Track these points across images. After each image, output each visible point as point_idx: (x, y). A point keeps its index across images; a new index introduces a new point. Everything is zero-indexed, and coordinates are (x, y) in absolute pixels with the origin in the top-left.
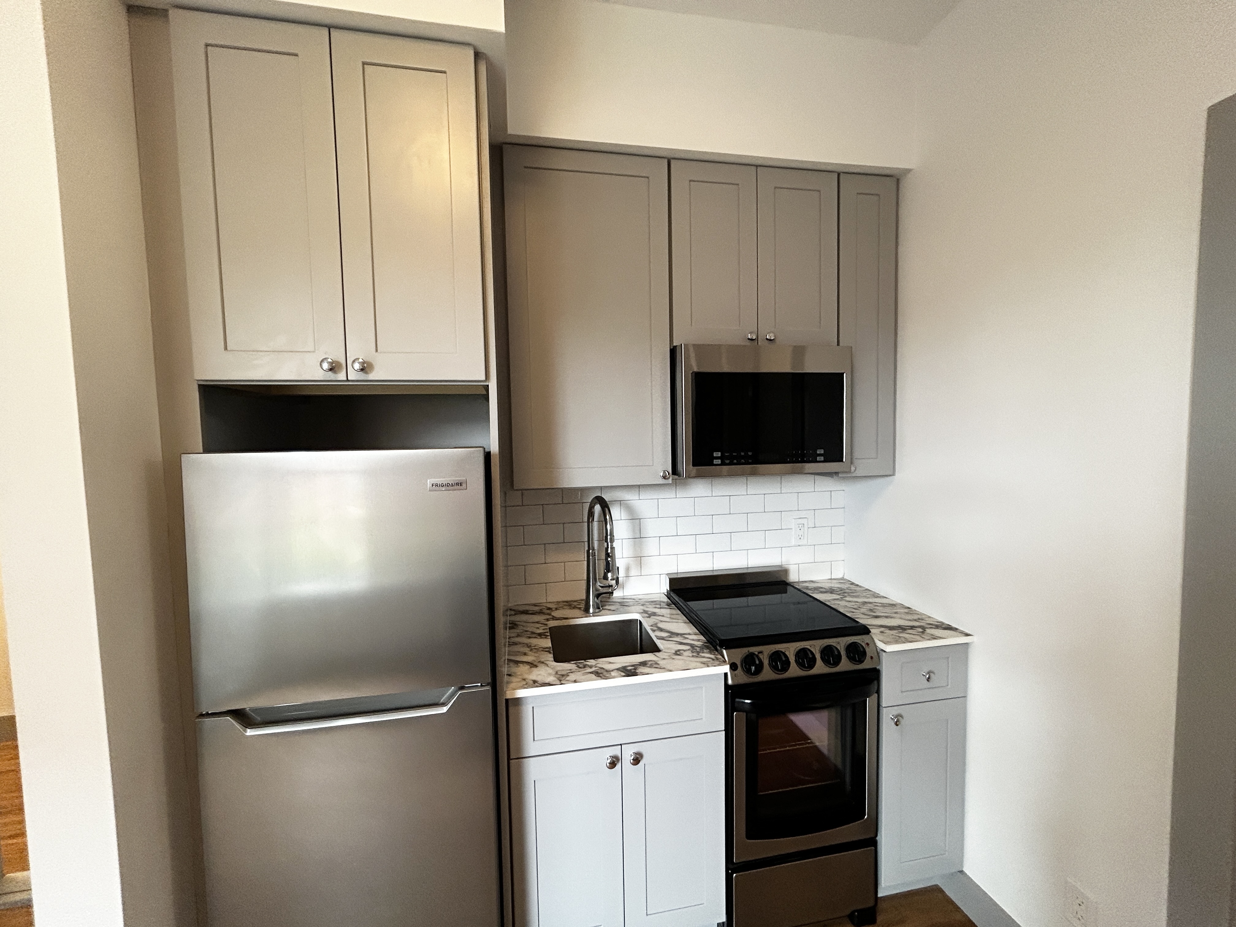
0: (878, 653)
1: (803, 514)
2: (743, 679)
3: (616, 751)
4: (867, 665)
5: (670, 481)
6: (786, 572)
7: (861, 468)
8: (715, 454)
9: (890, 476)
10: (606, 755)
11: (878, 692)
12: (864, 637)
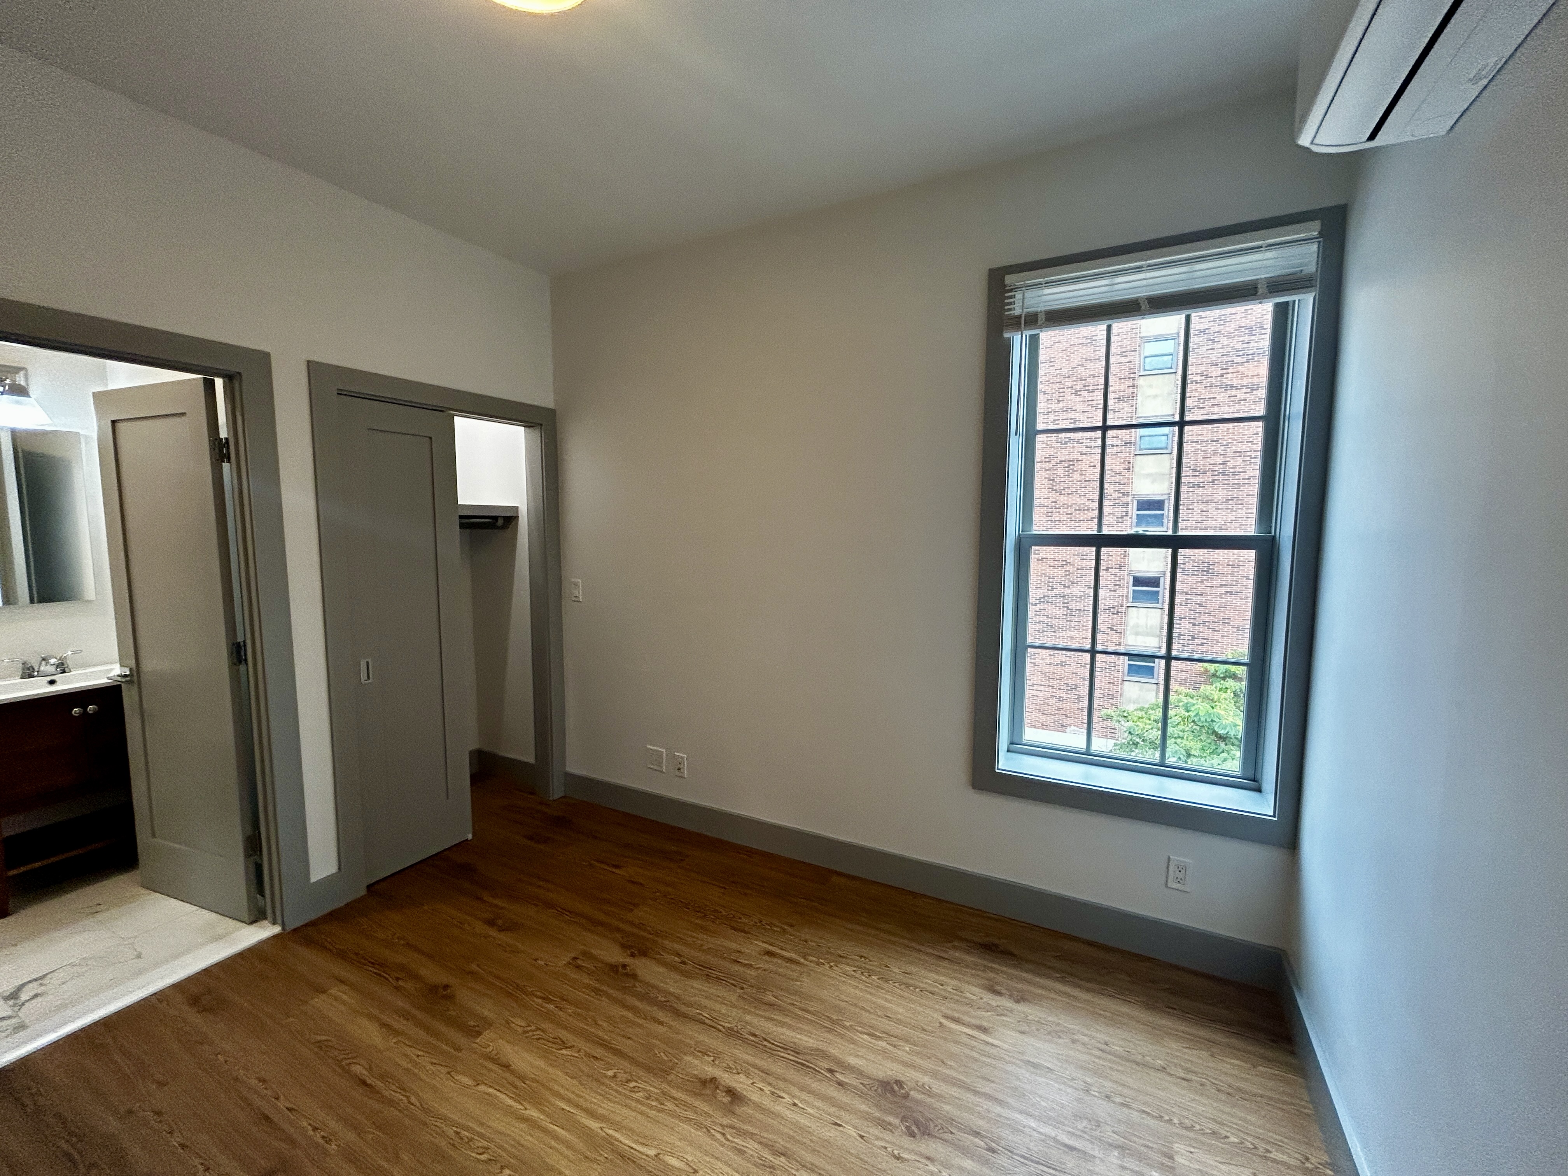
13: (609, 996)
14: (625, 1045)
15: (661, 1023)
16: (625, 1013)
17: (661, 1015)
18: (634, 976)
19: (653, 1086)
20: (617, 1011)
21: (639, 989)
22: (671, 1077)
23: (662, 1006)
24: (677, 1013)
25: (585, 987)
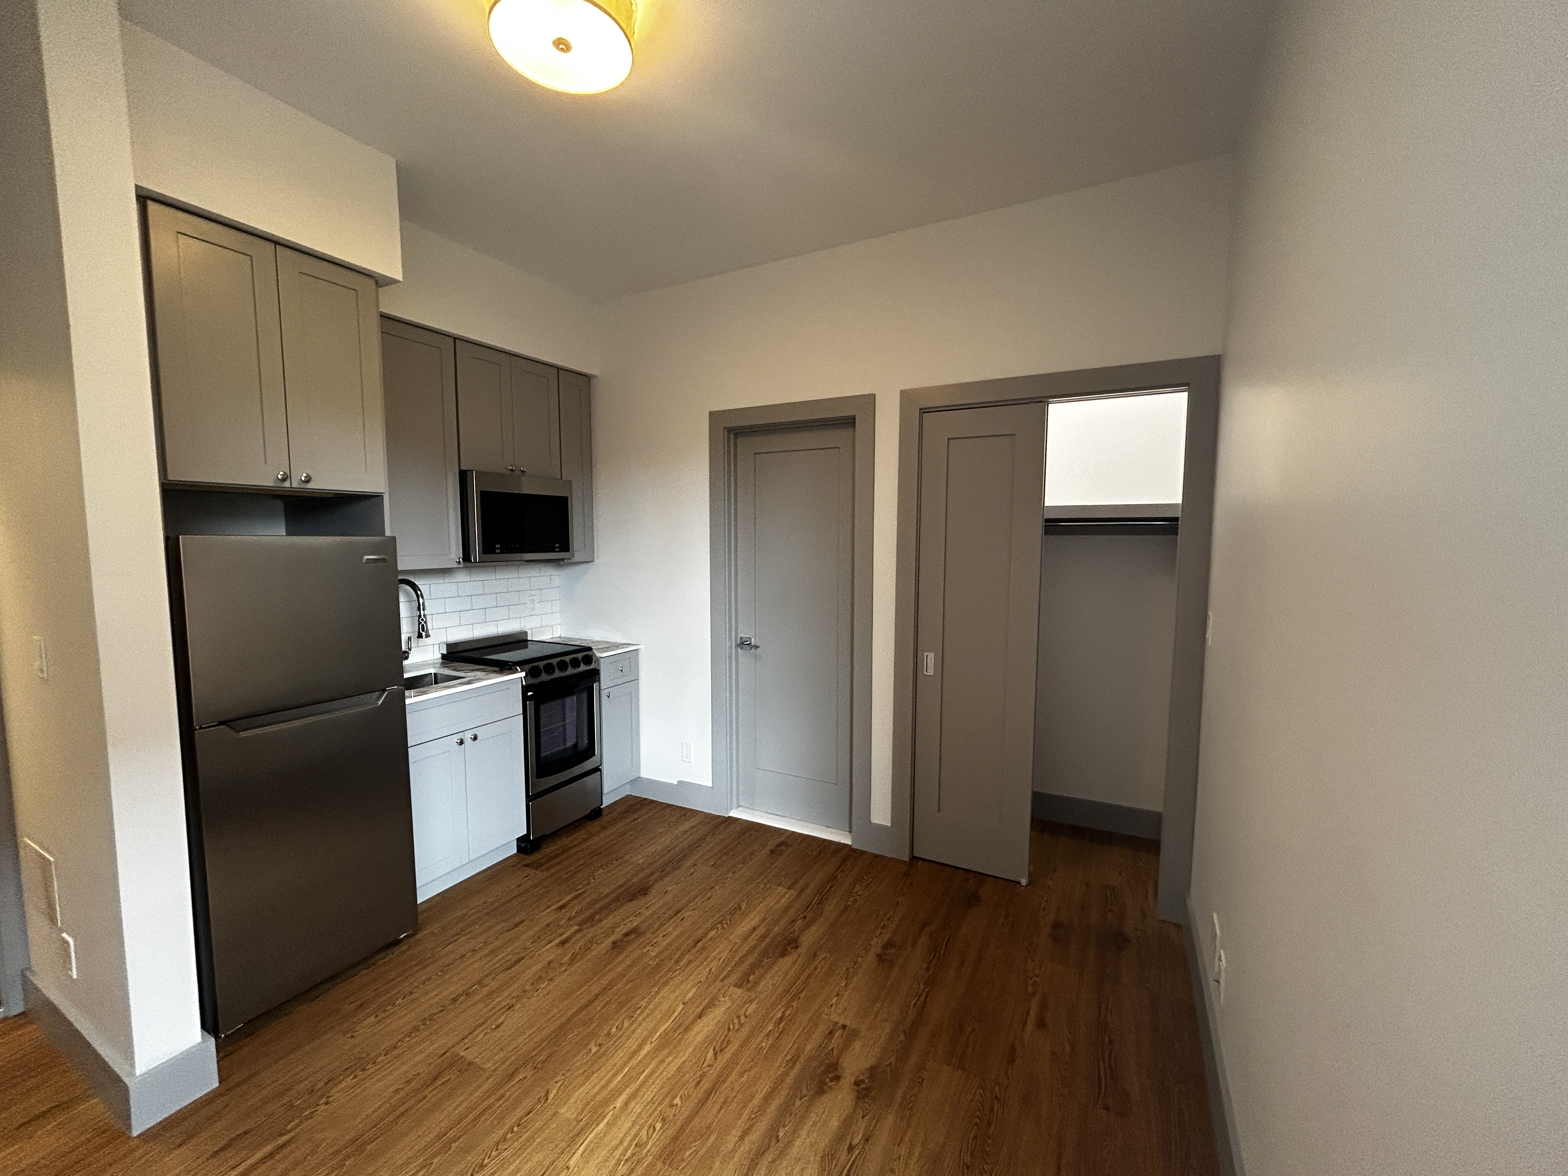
0: (598, 660)
1: (533, 593)
2: (533, 681)
3: (461, 736)
4: (592, 666)
5: (462, 566)
6: (526, 633)
7: (578, 557)
8: (497, 546)
9: (590, 562)
10: (456, 738)
11: (599, 681)
12: (590, 652)
13: (786, 1074)
14: (713, 1105)
15: (742, 1138)
16: (759, 1097)
17: (755, 1136)
18: (821, 1090)
19: (653, 1145)
20: (763, 1088)
21: (798, 1103)
22: (659, 1165)
23: (772, 1134)
24: (760, 1153)
25: (798, 1048)
